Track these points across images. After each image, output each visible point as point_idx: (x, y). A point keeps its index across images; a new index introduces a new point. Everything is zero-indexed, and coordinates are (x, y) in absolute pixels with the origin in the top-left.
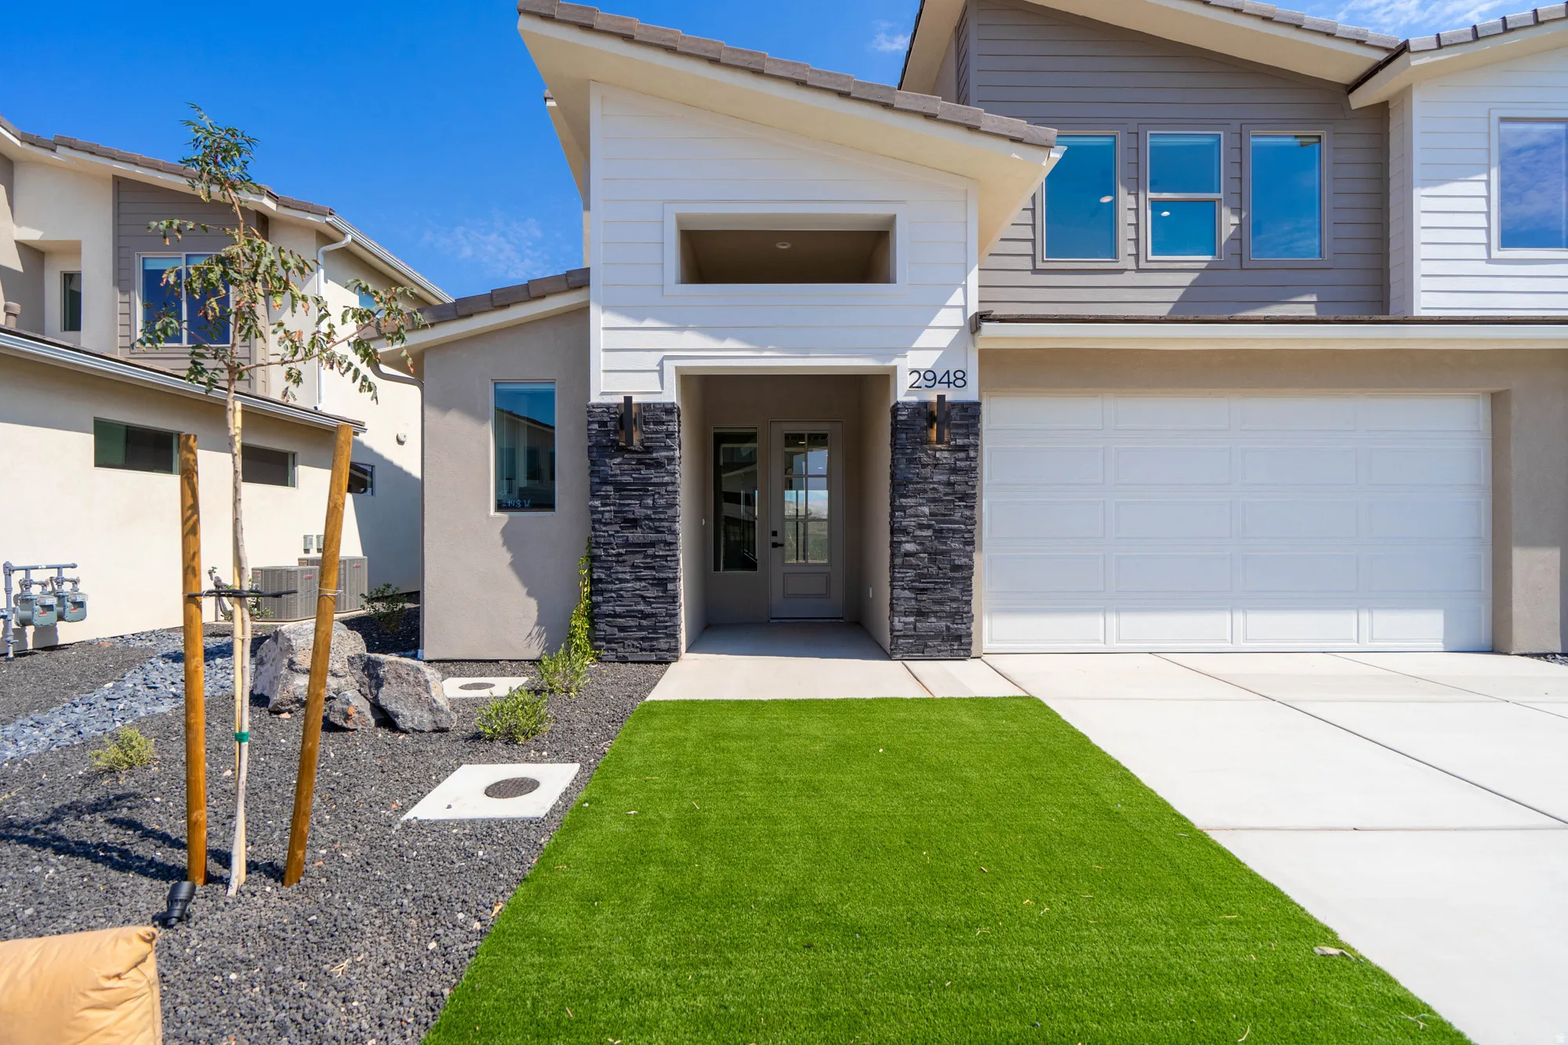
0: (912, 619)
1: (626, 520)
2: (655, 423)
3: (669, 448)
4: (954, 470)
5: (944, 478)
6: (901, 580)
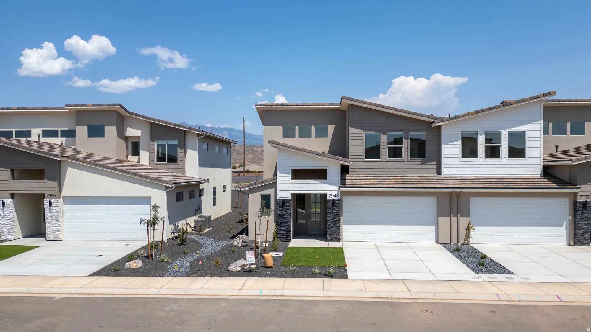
0: (330, 235)
1: (283, 218)
2: (288, 203)
3: (290, 206)
4: (337, 210)
6: (328, 228)
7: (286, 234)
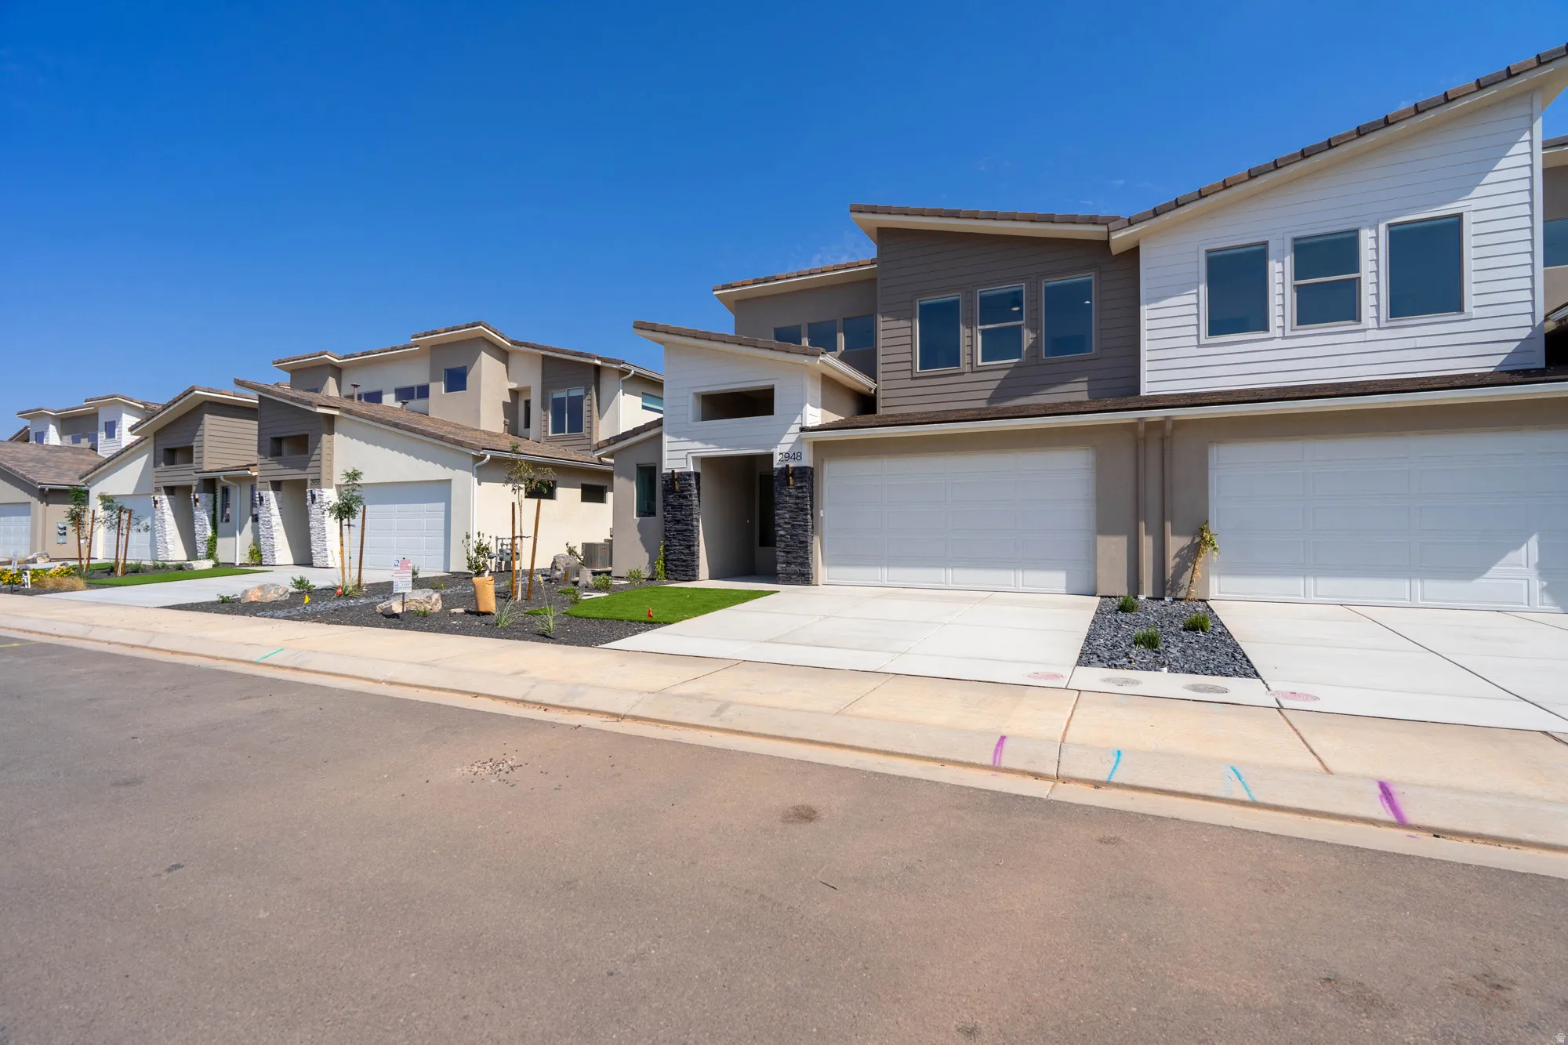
0: (784, 565)
2: (684, 480)
3: (689, 490)
4: (798, 498)
5: (794, 501)
6: (780, 547)
7: (684, 561)
